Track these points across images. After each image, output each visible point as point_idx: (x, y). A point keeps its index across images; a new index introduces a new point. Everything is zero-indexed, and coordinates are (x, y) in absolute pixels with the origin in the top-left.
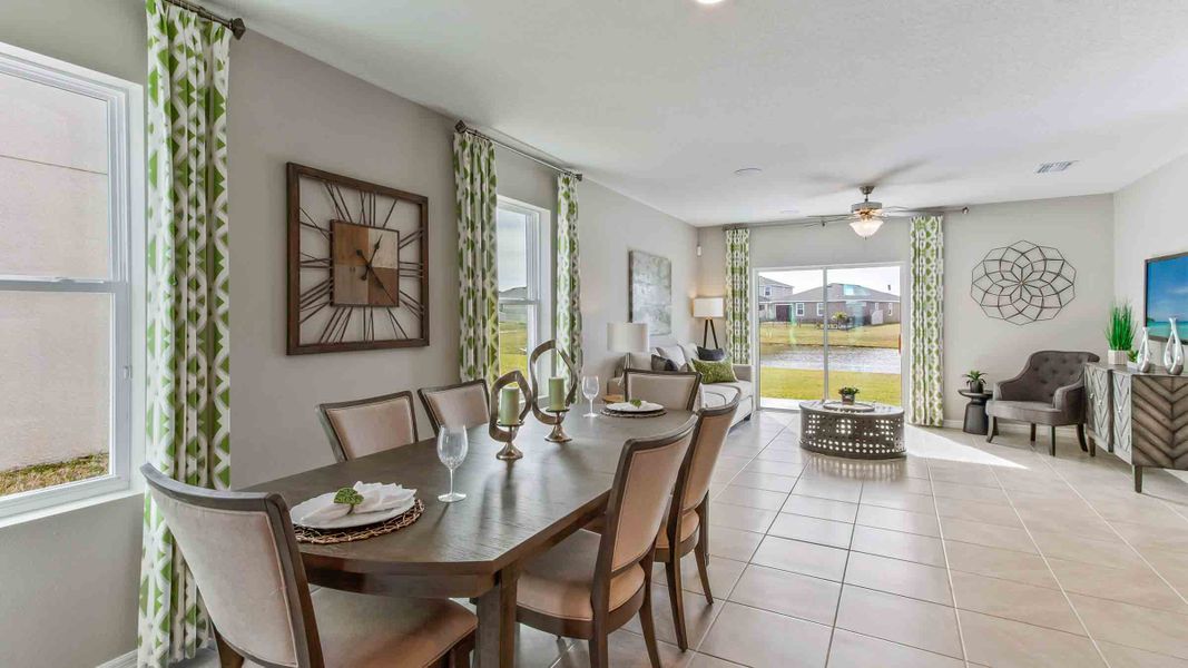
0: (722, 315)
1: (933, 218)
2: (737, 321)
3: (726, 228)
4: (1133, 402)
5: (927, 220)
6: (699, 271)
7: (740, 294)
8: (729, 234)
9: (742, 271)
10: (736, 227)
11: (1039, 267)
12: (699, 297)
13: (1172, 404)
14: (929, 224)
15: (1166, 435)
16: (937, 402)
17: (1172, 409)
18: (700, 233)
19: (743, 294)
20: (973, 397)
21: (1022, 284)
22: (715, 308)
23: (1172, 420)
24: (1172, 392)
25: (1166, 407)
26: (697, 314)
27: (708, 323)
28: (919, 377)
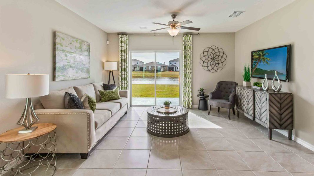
0: (116, 69)
1: (190, 36)
2: (123, 72)
3: (119, 34)
4: (269, 104)
5: (188, 37)
6: (107, 51)
7: (124, 60)
8: (120, 36)
9: (125, 51)
10: (123, 34)
11: (218, 54)
12: (107, 61)
13: (280, 104)
14: (188, 38)
15: (279, 116)
16: (191, 99)
17: (280, 106)
18: (108, 35)
19: (125, 61)
20: (201, 98)
21: (213, 59)
22: (114, 66)
23: (281, 110)
24: (280, 100)
25: (279, 105)
26: (106, 68)
27: (111, 72)
28: (185, 91)
